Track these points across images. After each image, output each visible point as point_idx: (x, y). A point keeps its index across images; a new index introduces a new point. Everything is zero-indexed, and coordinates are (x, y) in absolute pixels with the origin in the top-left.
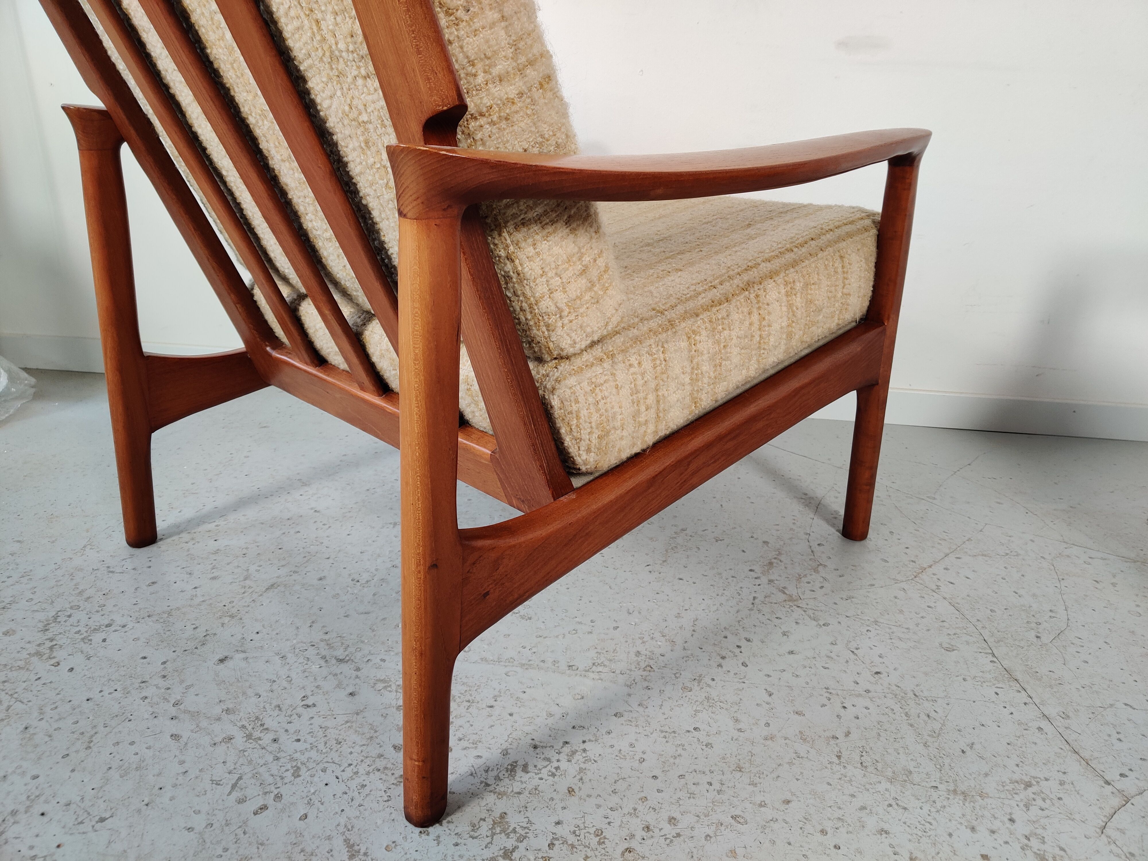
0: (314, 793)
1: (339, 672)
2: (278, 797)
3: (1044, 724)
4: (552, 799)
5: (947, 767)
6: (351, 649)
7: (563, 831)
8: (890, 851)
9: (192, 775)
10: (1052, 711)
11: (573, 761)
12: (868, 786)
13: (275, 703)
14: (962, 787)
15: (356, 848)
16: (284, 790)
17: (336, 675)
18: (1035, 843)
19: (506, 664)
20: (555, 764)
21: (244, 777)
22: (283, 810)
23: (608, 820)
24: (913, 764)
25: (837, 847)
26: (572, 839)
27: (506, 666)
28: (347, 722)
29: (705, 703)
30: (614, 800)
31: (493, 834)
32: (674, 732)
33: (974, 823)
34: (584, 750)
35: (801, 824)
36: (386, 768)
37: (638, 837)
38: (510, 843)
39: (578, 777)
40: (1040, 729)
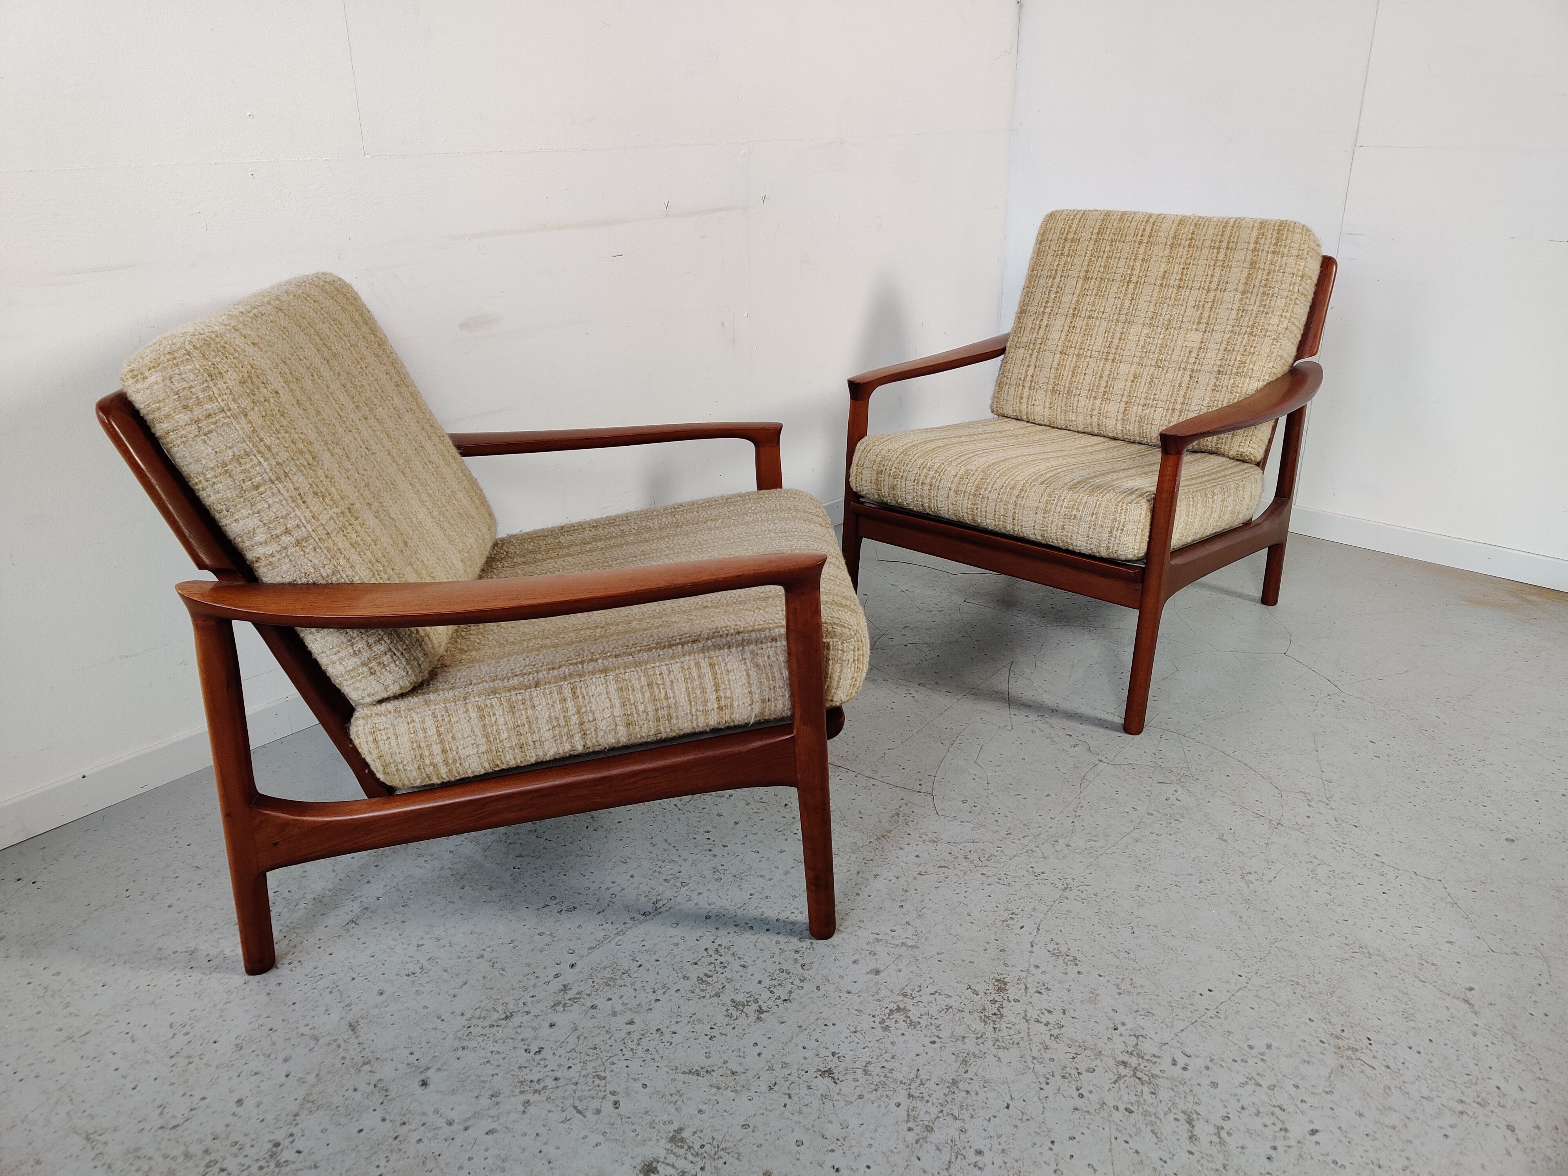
0: (629, 1075)
1: (520, 1024)
2: (613, 1093)
3: (872, 781)
4: (741, 976)
5: (864, 830)
6: (500, 1008)
7: (767, 982)
8: (887, 881)
9: (543, 1131)
10: (868, 773)
11: (723, 954)
12: (849, 862)
13: (515, 1068)
14: (879, 835)
15: (693, 1071)
16: (610, 1088)
17: (520, 1027)
18: (924, 837)
19: (608, 940)
20: (718, 962)
21: (576, 1105)
22: (628, 1094)
23: (777, 963)
24: (851, 838)
25: (869, 896)
26: (776, 983)
27: (610, 942)
28: (579, 1038)
29: (736, 879)
30: (767, 954)
31: (742, 1011)
32: (745, 904)
33: (899, 846)
34: (719, 945)
35: (847, 899)
36: (643, 1035)
37: (799, 958)
38: (755, 1007)
39: (737, 958)
40: (873, 785)
